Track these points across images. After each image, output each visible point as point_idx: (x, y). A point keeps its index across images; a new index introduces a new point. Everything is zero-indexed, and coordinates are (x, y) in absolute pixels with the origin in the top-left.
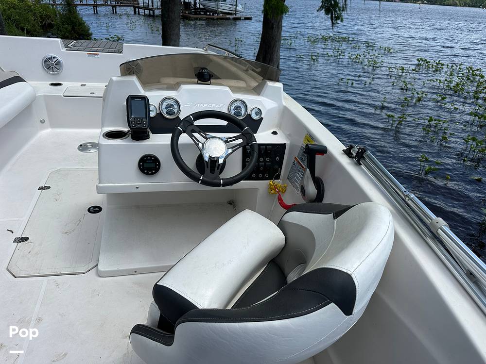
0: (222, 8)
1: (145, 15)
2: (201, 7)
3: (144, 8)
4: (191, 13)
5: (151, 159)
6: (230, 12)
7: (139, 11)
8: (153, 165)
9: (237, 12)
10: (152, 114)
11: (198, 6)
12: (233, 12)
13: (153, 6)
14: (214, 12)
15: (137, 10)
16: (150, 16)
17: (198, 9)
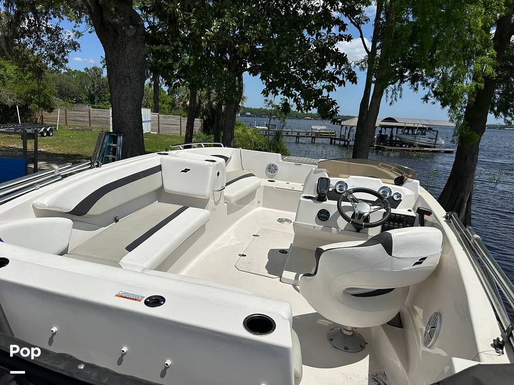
0: (419, 141)
1: (339, 145)
2: (397, 139)
3: (340, 139)
4: (385, 145)
5: (325, 212)
6: (429, 145)
7: (335, 141)
8: (325, 215)
9: (436, 146)
10: (330, 189)
11: (394, 139)
12: (432, 145)
13: (348, 138)
14: (411, 145)
15: (333, 140)
16: (344, 145)
17: (394, 141)
